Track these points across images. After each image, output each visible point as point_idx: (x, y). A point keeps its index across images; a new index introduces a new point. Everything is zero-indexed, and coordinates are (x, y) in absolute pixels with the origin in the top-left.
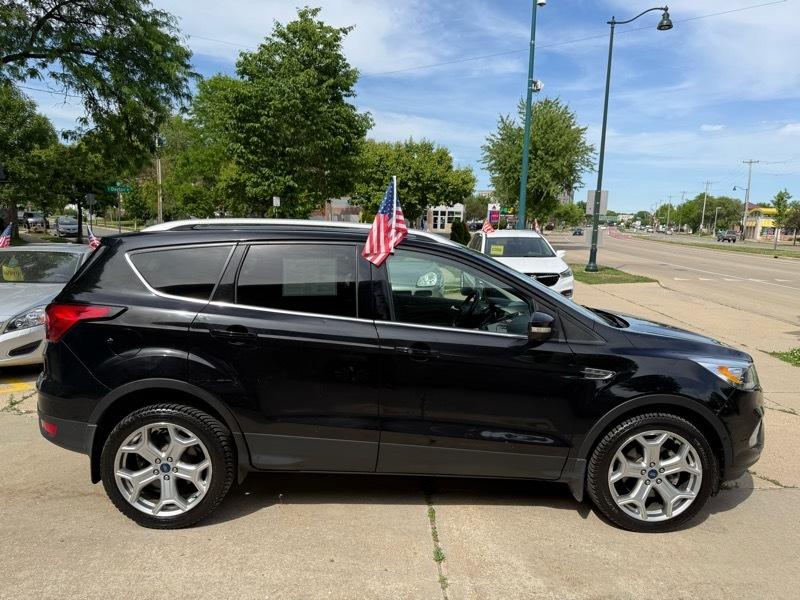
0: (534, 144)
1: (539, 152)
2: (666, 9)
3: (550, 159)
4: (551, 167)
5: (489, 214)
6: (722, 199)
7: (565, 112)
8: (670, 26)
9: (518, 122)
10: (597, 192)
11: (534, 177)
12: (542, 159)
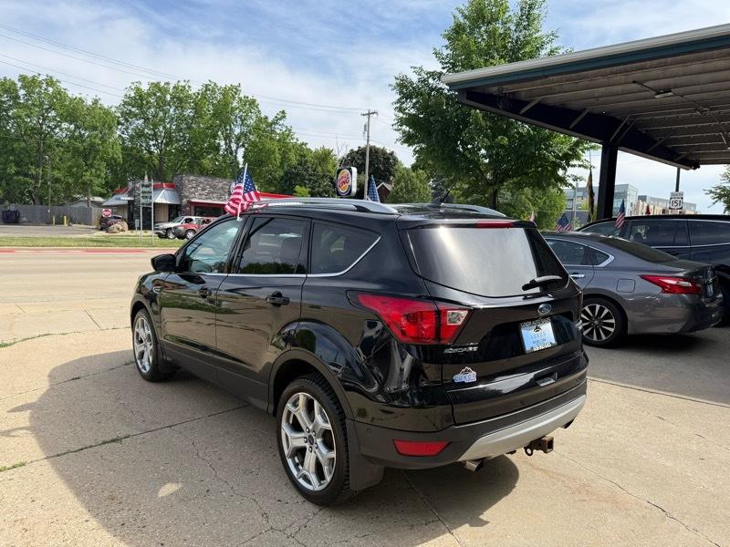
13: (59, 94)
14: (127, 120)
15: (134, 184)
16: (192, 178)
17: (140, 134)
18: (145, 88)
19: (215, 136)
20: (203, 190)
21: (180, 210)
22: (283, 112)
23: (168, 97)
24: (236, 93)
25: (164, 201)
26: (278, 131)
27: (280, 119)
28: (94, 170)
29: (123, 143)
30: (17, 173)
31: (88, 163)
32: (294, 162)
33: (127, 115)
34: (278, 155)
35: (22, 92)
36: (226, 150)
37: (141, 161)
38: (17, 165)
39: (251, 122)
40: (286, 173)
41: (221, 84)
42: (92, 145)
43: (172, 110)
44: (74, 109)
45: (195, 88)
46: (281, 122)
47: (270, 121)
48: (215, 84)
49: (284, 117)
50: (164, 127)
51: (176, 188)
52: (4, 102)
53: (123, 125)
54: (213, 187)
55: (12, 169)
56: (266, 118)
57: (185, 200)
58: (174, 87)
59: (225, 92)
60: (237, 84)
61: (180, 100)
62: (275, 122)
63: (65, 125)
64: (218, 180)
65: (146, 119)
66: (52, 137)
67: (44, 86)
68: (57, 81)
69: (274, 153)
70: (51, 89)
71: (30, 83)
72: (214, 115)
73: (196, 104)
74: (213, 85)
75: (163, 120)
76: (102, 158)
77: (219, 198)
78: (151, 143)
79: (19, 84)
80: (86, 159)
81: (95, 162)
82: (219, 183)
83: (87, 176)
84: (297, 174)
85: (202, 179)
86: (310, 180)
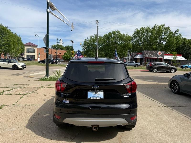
13: (120, 34)
14: (134, 38)
15: (133, 53)
16: (146, 51)
17: (137, 41)
18: (139, 29)
19: (156, 39)
20: (149, 54)
21: (143, 60)
22: (178, 30)
23: (145, 31)
24: (163, 27)
25: (139, 58)
26: (176, 36)
27: (177, 32)
28: (125, 51)
29: (133, 44)
30: (110, 53)
31: (124, 49)
32: (181, 44)
33: (135, 37)
34: (175, 43)
35: (112, 35)
36: (159, 43)
37: (137, 48)
38: (111, 51)
39: (168, 34)
40: (178, 48)
41: (159, 25)
42: (125, 45)
43: (145, 34)
44: (122, 37)
45: (152, 27)
46: (177, 33)
47: (173, 33)
48: (157, 25)
49: (178, 31)
50: (143, 39)
51: (142, 54)
52: (109, 38)
53: (133, 39)
54: (152, 53)
55: (110, 52)
56: (172, 32)
57: (144, 57)
58: (146, 28)
59: (160, 27)
60: (163, 24)
61: (147, 31)
62: (175, 33)
63: (120, 41)
64: (154, 51)
65: (139, 37)
66: (117, 44)
67: (117, 33)
68: (120, 31)
69: (174, 42)
70: (118, 33)
71: (114, 33)
72: (156, 34)
73: (152, 31)
74: (156, 26)
75: (143, 37)
76: (127, 48)
77: (154, 56)
78: (140, 43)
79: (112, 33)
80: (124, 48)
81: (126, 49)
82: (154, 52)
83: (124, 52)
84: (182, 48)
85: (149, 51)
86: (186, 49)
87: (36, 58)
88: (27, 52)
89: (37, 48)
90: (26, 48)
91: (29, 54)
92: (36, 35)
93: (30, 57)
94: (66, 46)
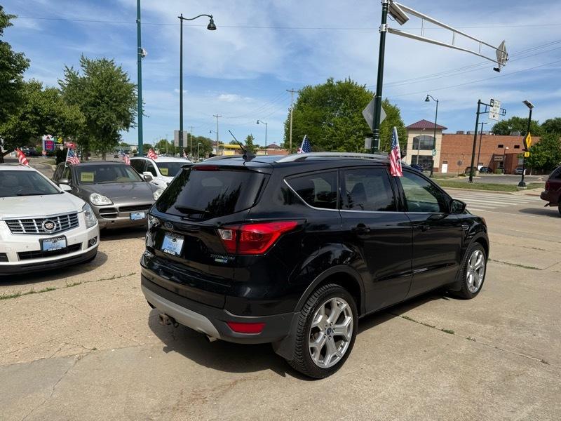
0: (99, 91)
1: (106, 98)
2: (211, 17)
3: (114, 104)
4: (115, 110)
5: (43, 143)
6: (200, 137)
7: (119, 70)
8: (214, 28)
9: (82, 74)
10: (180, 132)
11: (104, 116)
12: (107, 104)
87: (436, 165)
88: (413, 149)
89: (443, 134)
90: (411, 137)
91: (416, 154)
92: (430, 98)
93: (419, 161)
94: (548, 121)
